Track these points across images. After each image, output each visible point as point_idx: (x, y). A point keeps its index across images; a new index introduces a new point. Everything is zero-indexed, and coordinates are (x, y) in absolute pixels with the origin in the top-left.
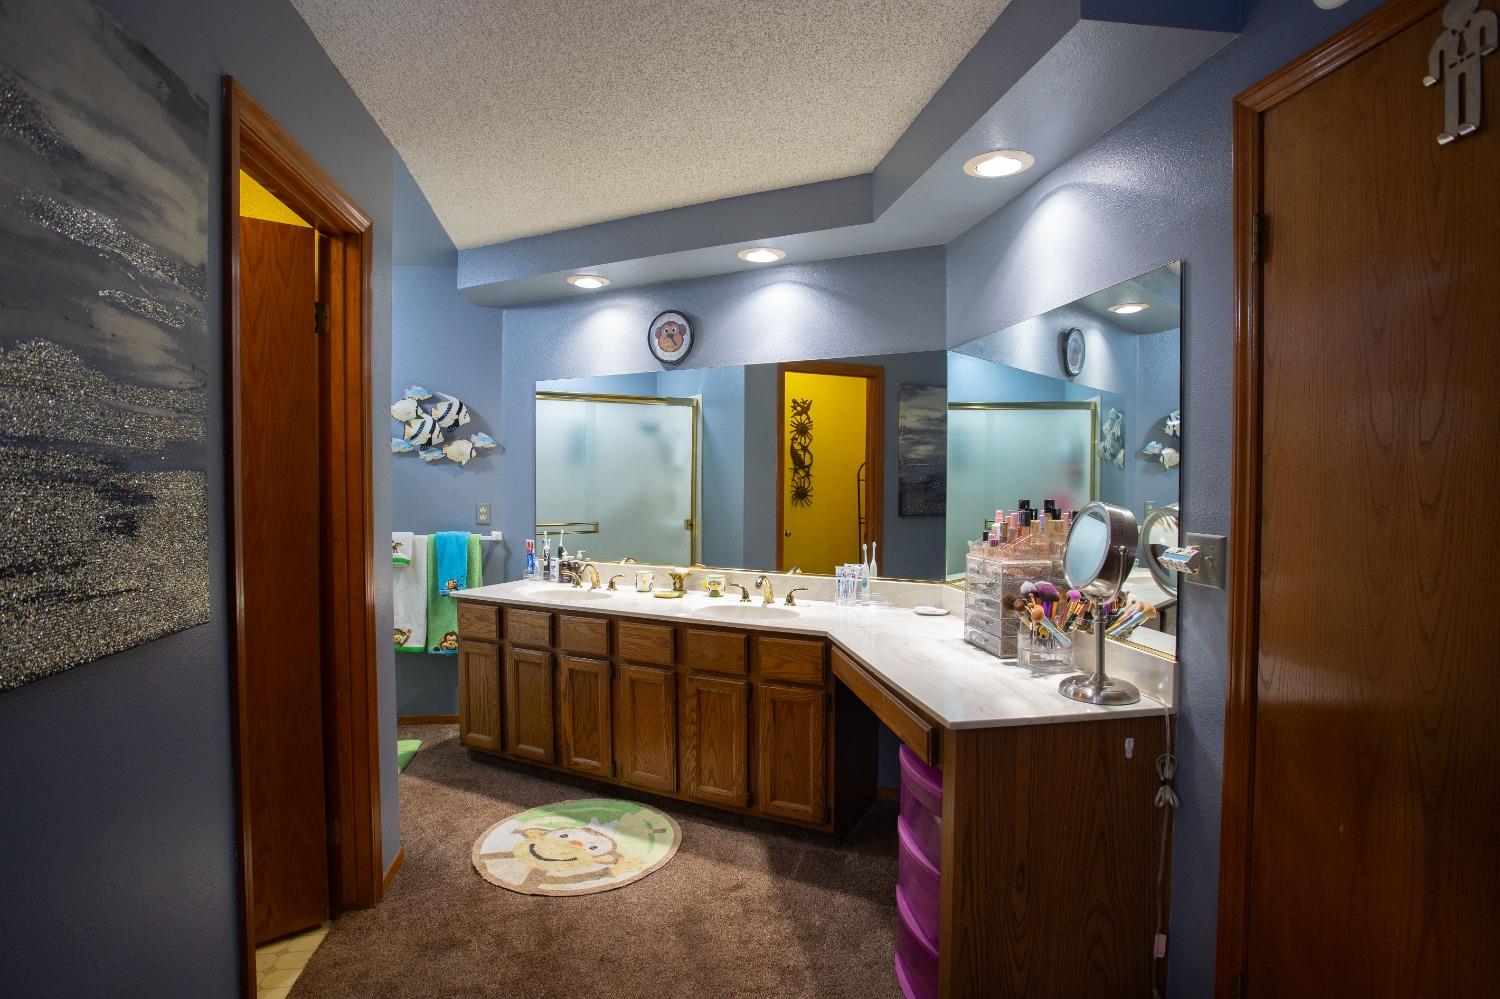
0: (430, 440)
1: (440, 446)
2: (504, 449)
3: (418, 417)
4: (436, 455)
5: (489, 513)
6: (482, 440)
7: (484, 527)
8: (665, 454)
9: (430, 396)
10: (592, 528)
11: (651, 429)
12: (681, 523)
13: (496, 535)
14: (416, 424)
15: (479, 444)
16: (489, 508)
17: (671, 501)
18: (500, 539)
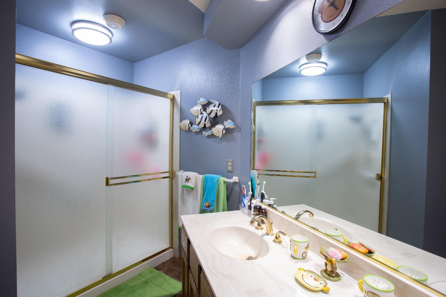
0: (205, 124)
1: (210, 128)
2: (240, 129)
3: (202, 113)
4: (209, 133)
5: (233, 166)
6: (229, 124)
7: (229, 174)
8: (366, 133)
9: (207, 102)
10: (313, 175)
11: (357, 120)
12: (374, 175)
13: (235, 179)
14: (200, 116)
15: (227, 126)
16: (233, 162)
17: (368, 161)
18: (237, 181)
